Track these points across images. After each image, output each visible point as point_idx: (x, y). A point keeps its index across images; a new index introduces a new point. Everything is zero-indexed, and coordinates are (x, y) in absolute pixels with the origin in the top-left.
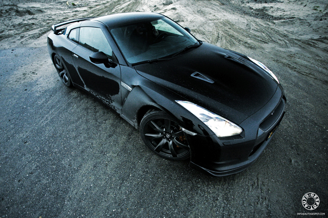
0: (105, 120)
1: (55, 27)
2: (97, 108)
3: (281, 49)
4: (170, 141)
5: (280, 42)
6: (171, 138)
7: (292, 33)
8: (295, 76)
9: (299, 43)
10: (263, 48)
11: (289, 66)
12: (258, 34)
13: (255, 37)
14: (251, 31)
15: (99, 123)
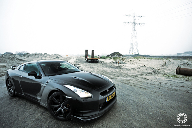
0: (30, 109)
1: (13, 67)
2: (27, 104)
3: (124, 78)
4: (62, 109)
5: (124, 76)
6: (63, 107)
7: (130, 73)
8: (129, 87)
9: (132, 76)
10: (117, 78)
11: (127, 83)
12: (116, 74)
13: (114, 75)
14: (113, 73)
15: (26, 110)
